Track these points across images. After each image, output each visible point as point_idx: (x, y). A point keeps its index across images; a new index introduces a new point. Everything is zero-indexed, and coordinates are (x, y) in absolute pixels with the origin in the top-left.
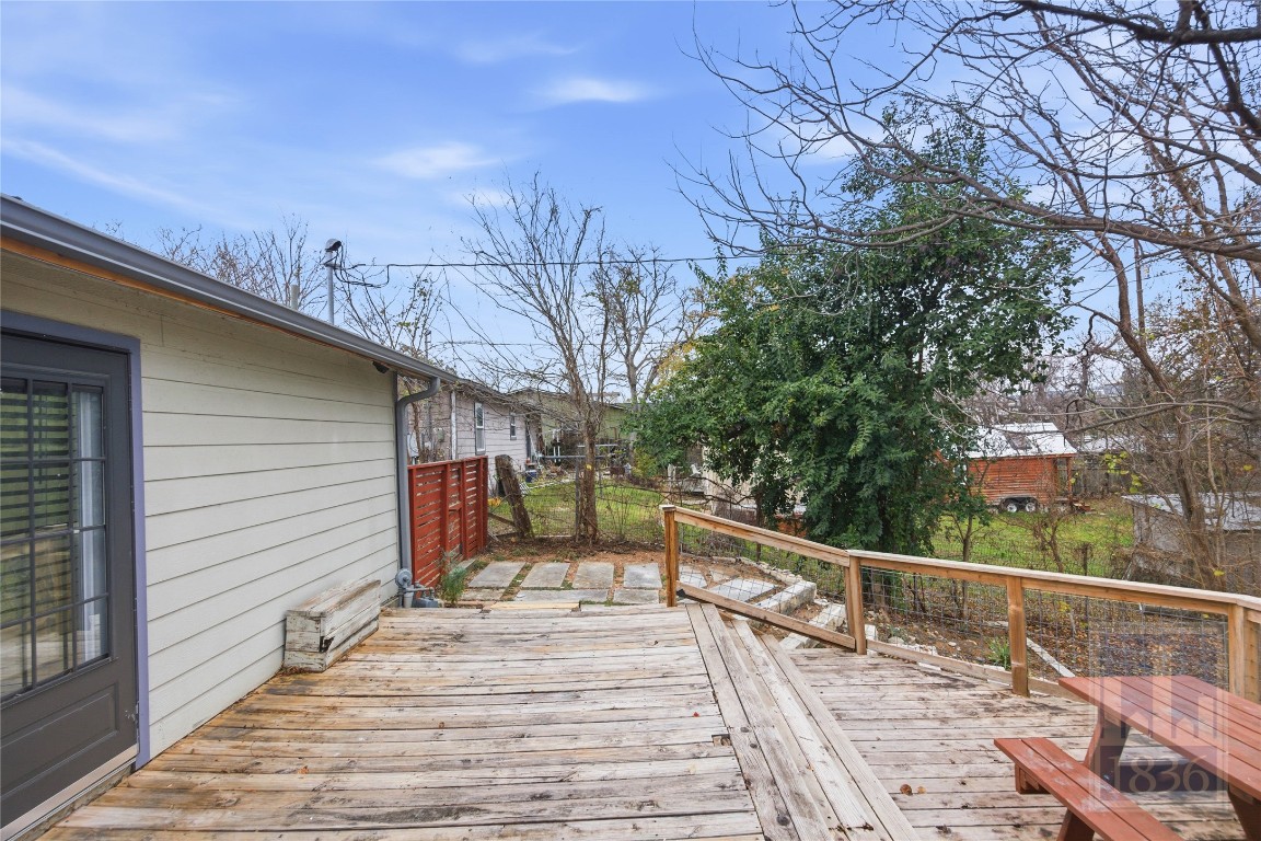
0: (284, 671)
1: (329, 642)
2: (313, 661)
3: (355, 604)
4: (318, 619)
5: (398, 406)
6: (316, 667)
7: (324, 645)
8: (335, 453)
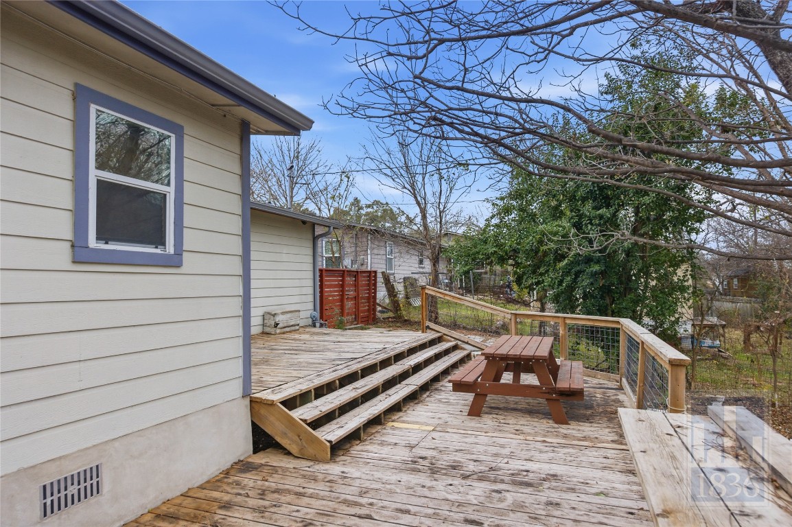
0: (263, 333)
1: (278, 324)
2: (272, 330)
3: (289, 315)
4: (274, 315)
5: (315, 239)
6: (273, 333)
7: (276, 325)
8: (285, 257)
